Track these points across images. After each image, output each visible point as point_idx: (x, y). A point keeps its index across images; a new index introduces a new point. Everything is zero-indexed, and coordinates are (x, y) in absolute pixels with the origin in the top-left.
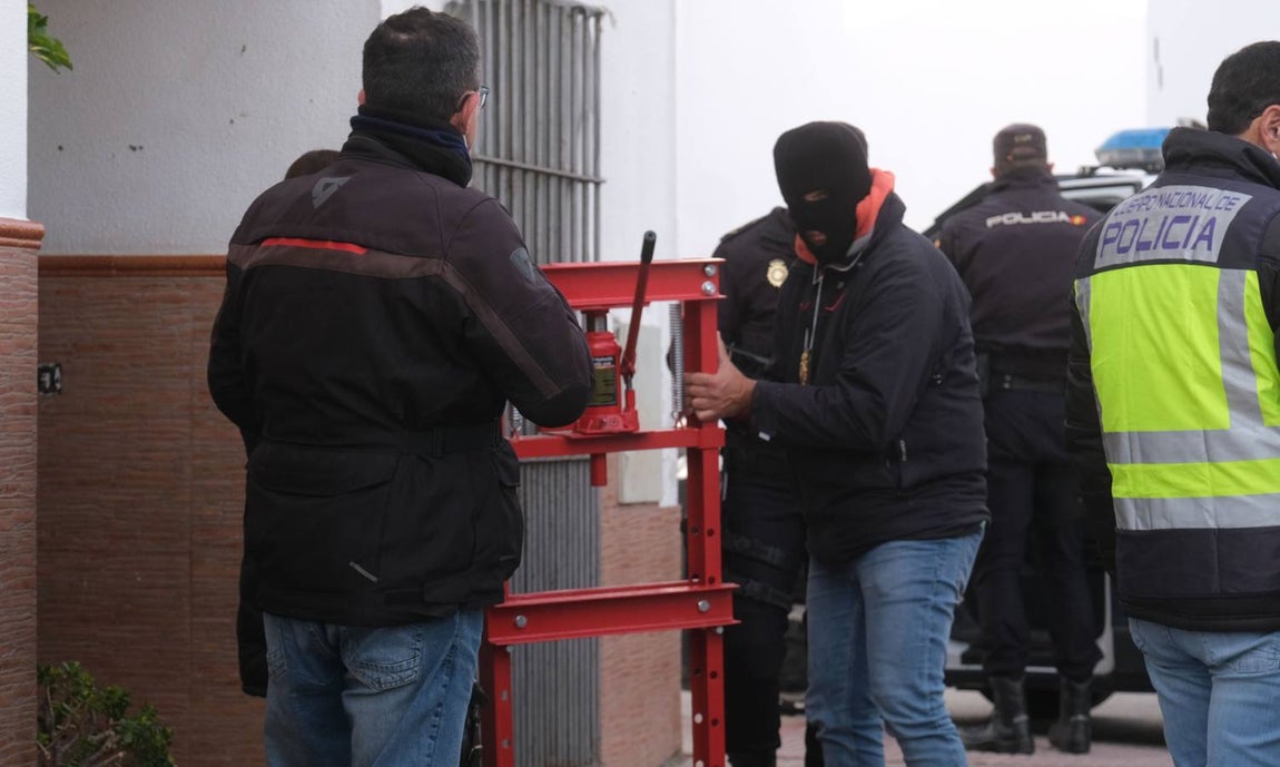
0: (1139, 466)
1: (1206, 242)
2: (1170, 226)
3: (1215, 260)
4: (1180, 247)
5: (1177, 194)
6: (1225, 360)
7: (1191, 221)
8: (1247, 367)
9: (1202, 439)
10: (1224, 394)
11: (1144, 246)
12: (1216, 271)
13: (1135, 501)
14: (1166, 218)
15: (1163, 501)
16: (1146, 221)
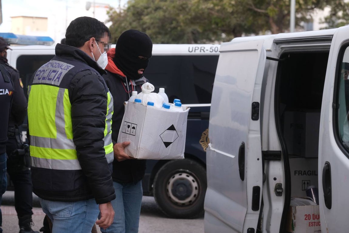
0: (34, 147)
1: (58, 79)
2: (51, 73)
3: (59, 85)
4: (52, 80)
5: (56, 63)
6: (56, 116)
7: (56, 72)
8: (63, 120)
9: (50, 141)
10: (56, 128)
11: (44, 78)
12: (58, 88)
13: (33, 157)
14: (51, 70)
15: (39, 158)
16: (46, 70)
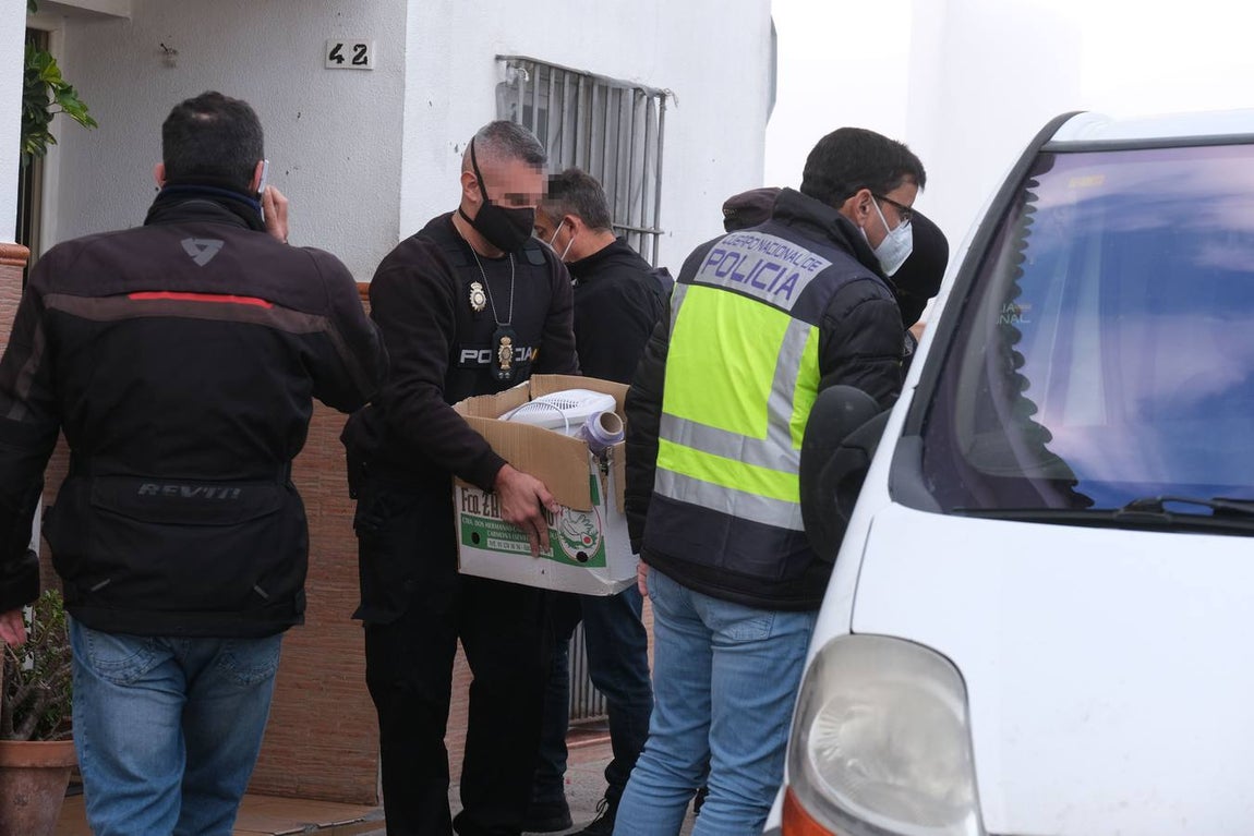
0: (687, 449)
1: (786, 292)
2: (763, 268)
3: (789, 308)
4: (766, 288)
6: (775, 389)
7: (780, 271)
8: (789, 401)
9: (741, 442)
10: (767, 414)
11: (736, 277)
12: (789, 318)
13: (676, 475)
14: (761, 261)
15: (699, 482)
16: (745, 257)
